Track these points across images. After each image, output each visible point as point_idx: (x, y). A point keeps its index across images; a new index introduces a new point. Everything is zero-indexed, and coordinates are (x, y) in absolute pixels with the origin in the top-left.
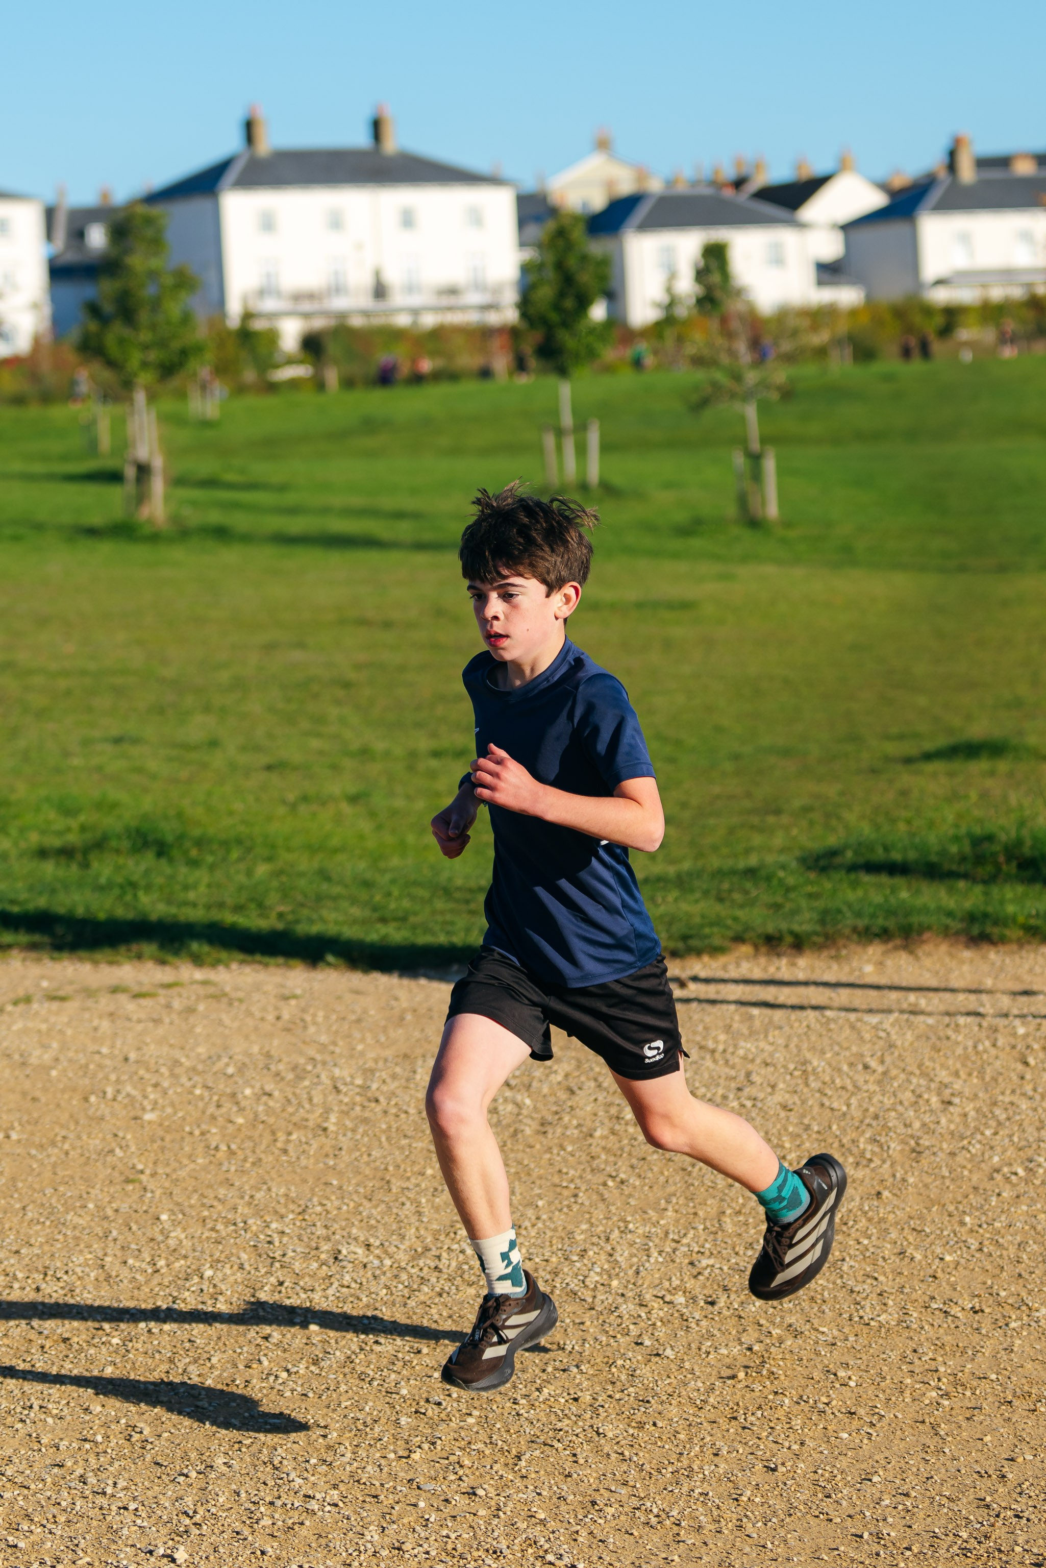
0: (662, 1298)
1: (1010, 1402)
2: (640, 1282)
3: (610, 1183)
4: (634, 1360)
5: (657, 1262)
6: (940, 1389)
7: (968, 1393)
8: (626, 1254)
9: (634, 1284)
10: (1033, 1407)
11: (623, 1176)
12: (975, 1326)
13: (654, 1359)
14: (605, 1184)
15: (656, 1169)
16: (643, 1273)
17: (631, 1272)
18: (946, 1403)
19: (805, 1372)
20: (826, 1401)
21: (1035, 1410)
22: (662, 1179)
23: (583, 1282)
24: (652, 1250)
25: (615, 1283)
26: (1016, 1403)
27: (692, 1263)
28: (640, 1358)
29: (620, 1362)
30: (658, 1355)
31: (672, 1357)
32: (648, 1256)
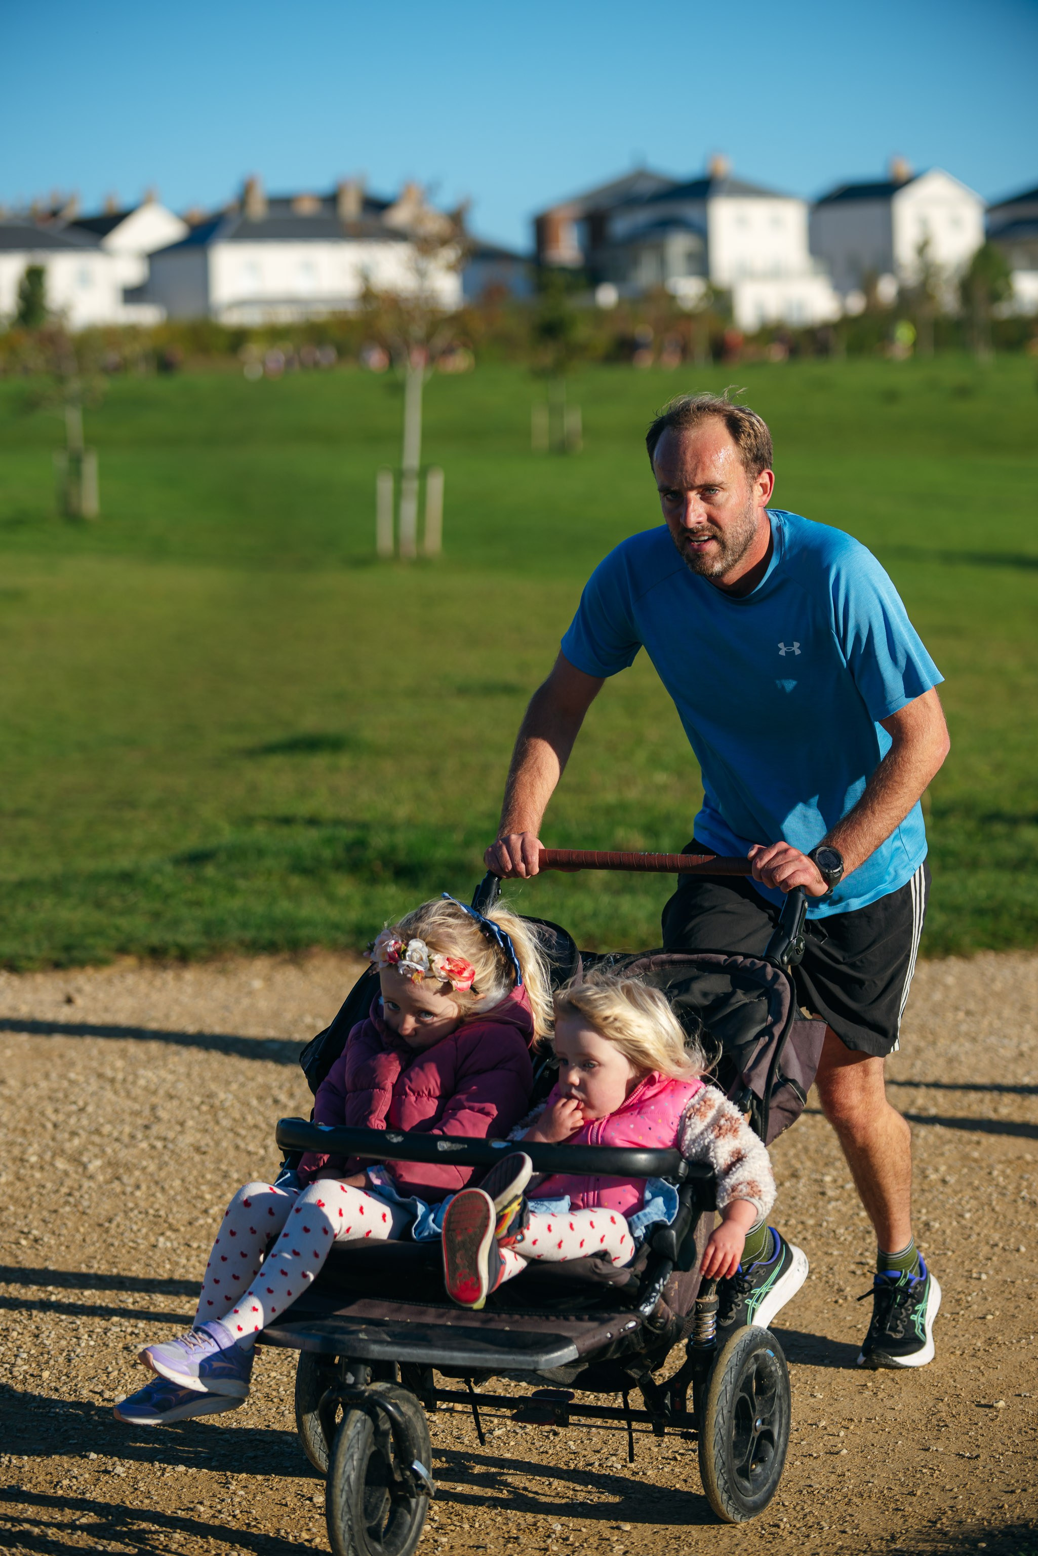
0: (101, 1394)
1: (517, 1538)
2: (74, 1374)
3: (24, 1242)
4: (81, 1479)
5: (88, 1346)
6: (432, 1520)
7: (466, 1526)
8: (53, 1335)
9: (67, 1375)
10: (543, 1545)
11: (35, 1232)
12: (455, 1433)
13: (104, 1478)
14: (17, 1243)
15: (70, 1224)
16: (75, 1361)
17: (61, 1359)
18: (444, 1540)
19: (277, 1497)
20: (307, 1537)
21: (546, 1550)
22: (79, 1237)
23: (11, 1373)
24: (81, 1330)
25: (46, 1374)
26: (523, 1540)
27: (126, 1348)
28: (87, 1476)
29: (65, 1482)
30: (106, 1472)
31: (123, 1475)
32: (78, 1338)
